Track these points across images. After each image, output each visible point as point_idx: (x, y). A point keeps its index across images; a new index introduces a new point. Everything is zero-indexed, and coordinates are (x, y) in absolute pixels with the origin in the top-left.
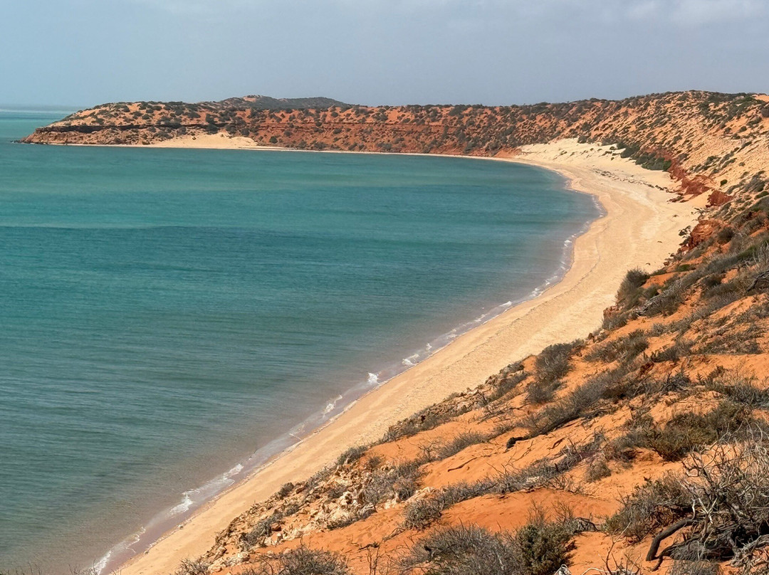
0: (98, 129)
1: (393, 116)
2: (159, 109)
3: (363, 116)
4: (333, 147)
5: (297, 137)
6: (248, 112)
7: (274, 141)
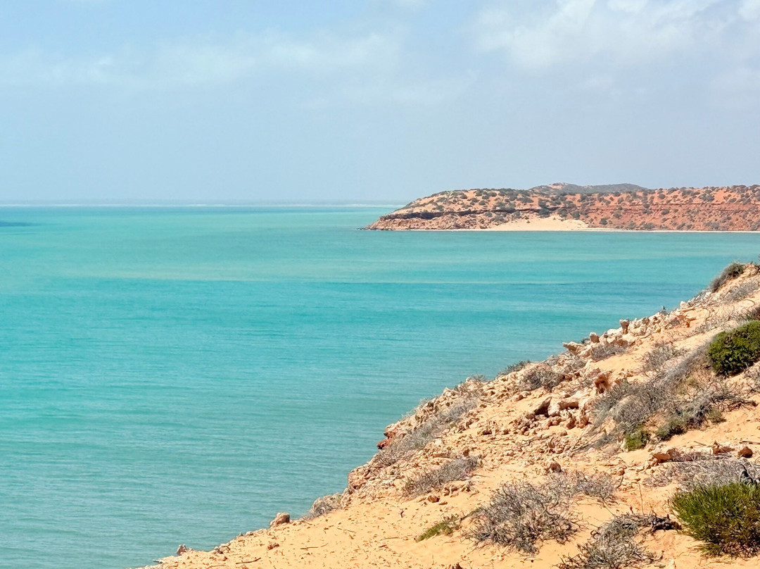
0: (439, 215)
1: (719, 197)
2: (494, 195)
3: (689, 197)
4: (661, 227)
5: (626, 218)
6: (578, 197)
7: (604, 222)
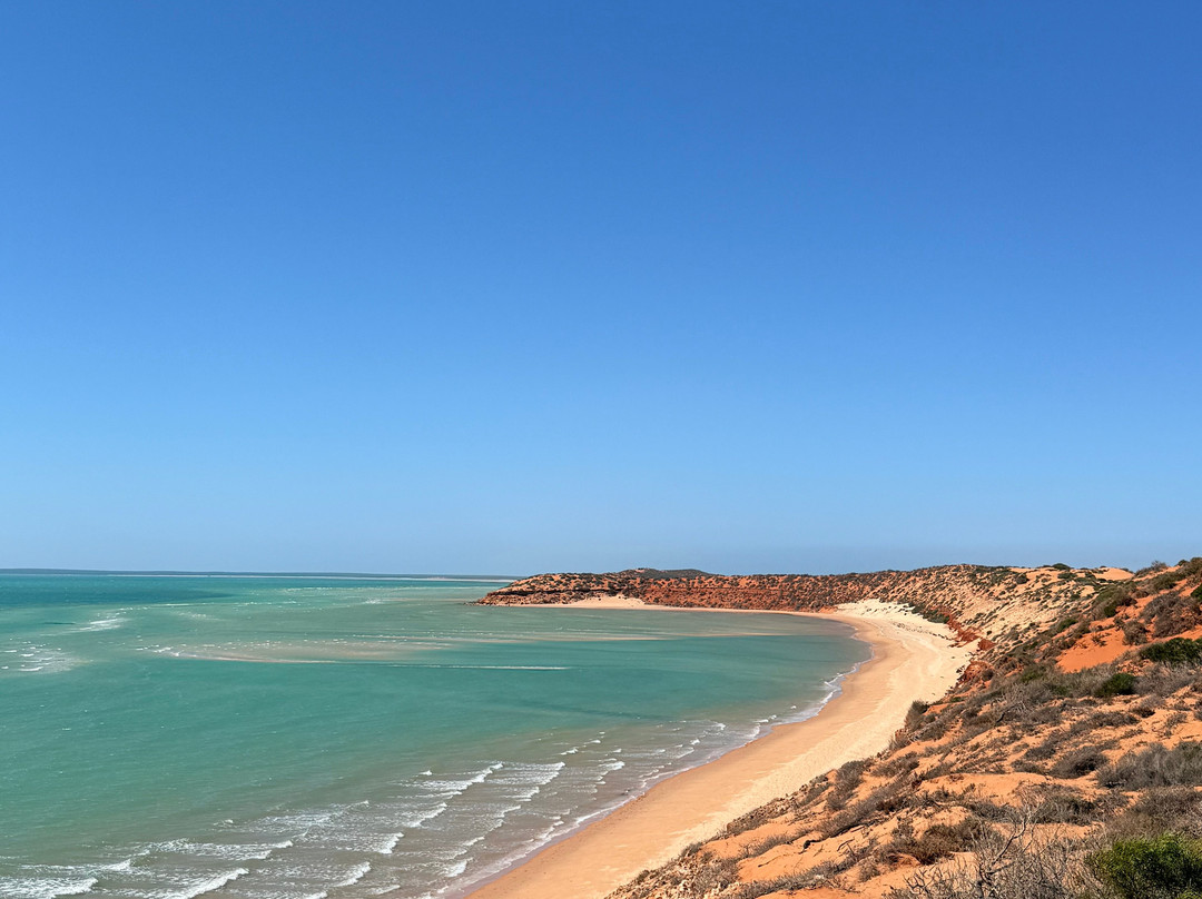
0: (532, 593)
1: (743, 583)
2: (575, 578)
3: (721, 582)
4: (699, 606)
5: (673, 598)
6: (638, 580)
7: (657, 601)
